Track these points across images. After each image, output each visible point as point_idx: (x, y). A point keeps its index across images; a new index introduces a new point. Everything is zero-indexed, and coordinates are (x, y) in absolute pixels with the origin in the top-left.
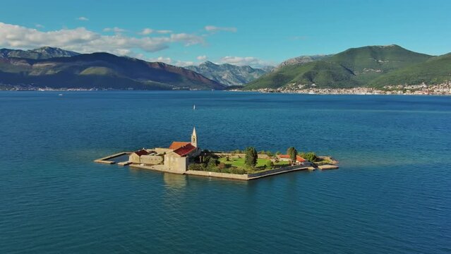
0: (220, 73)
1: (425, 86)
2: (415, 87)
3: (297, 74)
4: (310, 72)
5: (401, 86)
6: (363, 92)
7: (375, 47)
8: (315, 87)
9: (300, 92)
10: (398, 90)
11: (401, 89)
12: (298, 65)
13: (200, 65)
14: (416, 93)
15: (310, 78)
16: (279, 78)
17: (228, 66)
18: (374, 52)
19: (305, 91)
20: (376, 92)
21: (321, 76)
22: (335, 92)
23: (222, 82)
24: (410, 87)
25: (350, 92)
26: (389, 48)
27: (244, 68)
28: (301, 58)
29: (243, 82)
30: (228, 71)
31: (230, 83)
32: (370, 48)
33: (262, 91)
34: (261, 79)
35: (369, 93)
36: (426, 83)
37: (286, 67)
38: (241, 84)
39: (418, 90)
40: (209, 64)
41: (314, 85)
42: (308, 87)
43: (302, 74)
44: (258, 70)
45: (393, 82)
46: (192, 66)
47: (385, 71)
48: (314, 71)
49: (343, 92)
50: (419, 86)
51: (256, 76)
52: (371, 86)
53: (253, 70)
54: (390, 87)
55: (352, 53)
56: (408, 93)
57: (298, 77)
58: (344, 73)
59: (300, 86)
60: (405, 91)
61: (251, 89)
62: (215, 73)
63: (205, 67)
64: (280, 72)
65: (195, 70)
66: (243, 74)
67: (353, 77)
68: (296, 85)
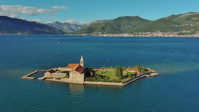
0: (63, 27)
1: (149, 33)
2: (146, 33)
3: (98, 28)
4: (103, 27)
5: (140, 33)
6: (126, 35)
7: (129, 16)
8: (106, 33)
9: (100, 35)
10: (140, 34)
11: (141, 34)
12: (98, 24)
13: (53, 23)
14: (147, 36)
15: (103, 29)
16: (90, 29)
17: (66, 24)
18: (129, 18)
19: (102, 35)
20: (131, 36)
21: (108, 29)
22: (115, 35)
23: (64, 31)
24: (144, 33)
25: (121, 35)
26: (134, 17)
27: (74, 24)
28: (99, 21)
29: (74, 31)
30: (66, 26)
31: (67, 31)
32: (127, 17)
33: (83, 35)
34: (82, 30)
35: (129, 36)
36: (149, 32)
37: (93, 24)
38: (72, 32)
39: (147, 34)
40: (57, 23)
41: (105, 32)
42: (103, 33)
43: (100, 28)
44: (80, 26)
45: (137, 31)
46: (49, 24)
47: (133, 27)
48: (105, 26)
49: (118, 35)
50: (147, 33)
51: (79, 29)
52: (128, 33)
53: (78, 26)
54: (136, 33)
55: (120, 19)
56: (144, 36)
57: (98, 29)
58: (117, 27)
59: (100, 33)
60: (142, 35)
61: (78, 34)
62: (60, 26)
63: (55, 24)
64: (91, 27)
65: (51, 25)
66: (74, 27)
67: (121, 29)
68: (98, 32)
